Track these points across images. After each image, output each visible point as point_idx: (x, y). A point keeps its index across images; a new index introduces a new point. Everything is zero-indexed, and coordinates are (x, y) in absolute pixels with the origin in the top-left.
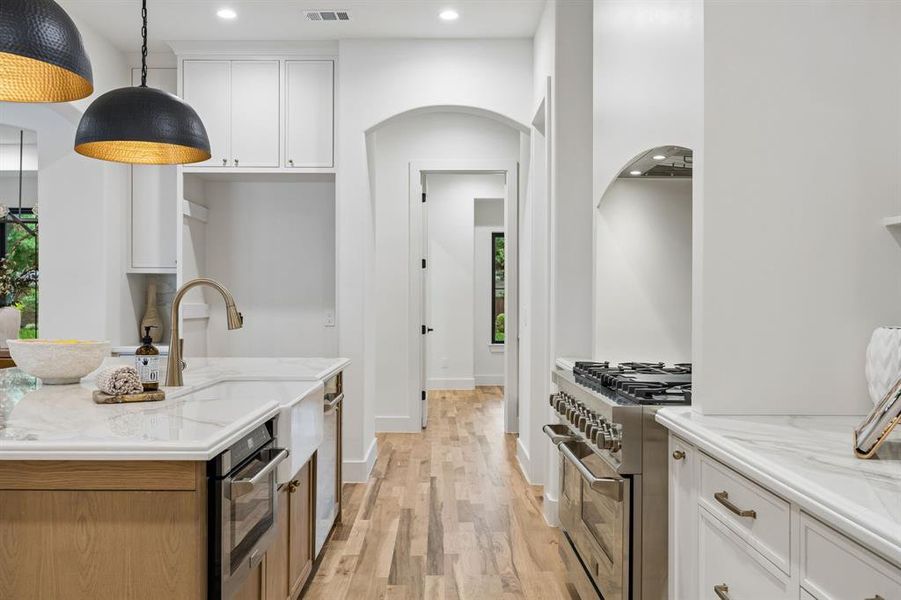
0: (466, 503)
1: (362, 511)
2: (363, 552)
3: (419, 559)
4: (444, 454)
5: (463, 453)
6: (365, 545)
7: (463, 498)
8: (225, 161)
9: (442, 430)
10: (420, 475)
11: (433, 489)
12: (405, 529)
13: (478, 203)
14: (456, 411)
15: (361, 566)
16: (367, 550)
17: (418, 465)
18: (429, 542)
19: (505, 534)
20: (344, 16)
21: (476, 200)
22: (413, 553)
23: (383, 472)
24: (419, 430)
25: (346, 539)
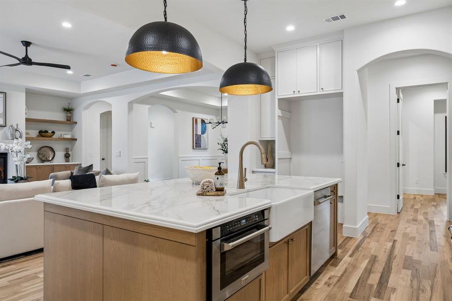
0: (411, 258)
1: (350, 252)
2: (342, 275)
3: (371, 286)
4: (406, 228)
5: (417, 229)
6: (345, 272)
7: (410, 255)
8: (294, 92)
9: (408, 215)
10: (388, 238)
11: (393, 247)
12: (369, 267)
13: (436, 102)
14: (420, 206)
15: (338, 283)
16: (345, 275)
17: (389, 232)
18: (381, 277)
19: (430, 282)
20: (343, 17)
21: (434, 100)
22: (370, 282)
23: (369, 233)
24: (396, 214)
25: (337, 266)
